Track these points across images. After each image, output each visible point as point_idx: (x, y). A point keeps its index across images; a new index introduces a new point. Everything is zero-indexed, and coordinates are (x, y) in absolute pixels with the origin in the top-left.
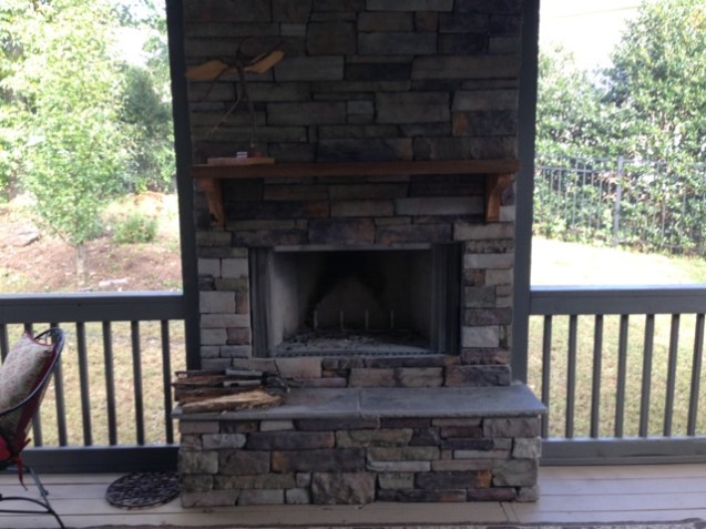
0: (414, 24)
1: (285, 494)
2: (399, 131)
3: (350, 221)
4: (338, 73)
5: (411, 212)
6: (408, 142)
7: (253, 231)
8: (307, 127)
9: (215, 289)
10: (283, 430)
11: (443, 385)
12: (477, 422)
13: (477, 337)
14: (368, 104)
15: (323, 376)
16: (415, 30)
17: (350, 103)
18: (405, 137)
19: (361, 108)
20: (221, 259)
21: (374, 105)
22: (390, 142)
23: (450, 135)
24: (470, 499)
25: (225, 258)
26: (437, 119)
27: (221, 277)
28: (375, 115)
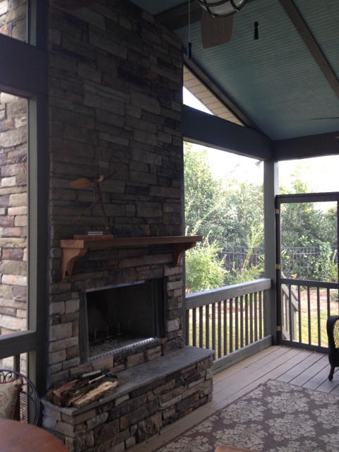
0: (149, 170)
1: (125, 443)
2: (145, 220)
3: (127, 269)
4: (123, 189)
5: (149, 263)
6: (148, 226)
7: (83, 280)
8: (109, 218)
9: (60, 323)
10: (125, 401)
11: (162, 355)
12: (194, 367)
13: (173, 325)
14: (133, 206)
15: (114, 366)
16: (149, 172)
17: (127, 206)
18: (147, 224)
19: (131, 208)
20: (65, 301)
21: (136, 207)
22: (141, 226)
23: (162, 224)
24: (194, 409)
25: (68, 300)
26: (158, 216)
27: (65, 314)
28: (136, 212)
